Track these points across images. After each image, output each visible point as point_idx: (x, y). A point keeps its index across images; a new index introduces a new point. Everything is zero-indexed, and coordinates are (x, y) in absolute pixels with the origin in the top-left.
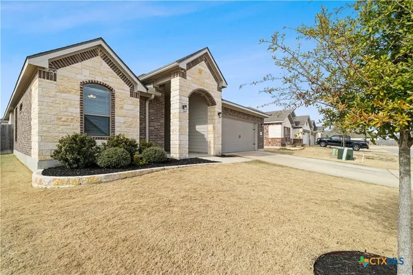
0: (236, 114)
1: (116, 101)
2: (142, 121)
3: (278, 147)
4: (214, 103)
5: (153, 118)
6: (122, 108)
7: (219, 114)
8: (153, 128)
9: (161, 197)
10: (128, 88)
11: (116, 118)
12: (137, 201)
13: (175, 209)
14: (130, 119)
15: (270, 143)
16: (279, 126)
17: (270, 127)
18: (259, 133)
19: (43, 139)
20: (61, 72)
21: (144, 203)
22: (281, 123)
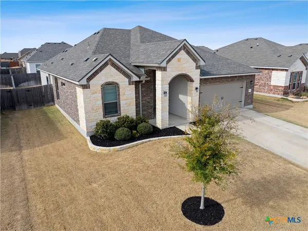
0: (217, 81)
1: (120, 91)
2: (137, 98)
3: (280, 96)
4: (192, 81)
5: (145, 94)
6: (124, 94)
7: (196, 88)
8: (145, 102)
9: (145, 164)
10: (127, 80)
11: (121, 102)
12: (135, 165)
13: (150, 172)
14: (129, 101)
15: (271, 90)
16: (284, 73)
17: (274, 72)
18: (247, 90)
19: (87, 121)
20: (92, 82)
21: (137, 167)
22: (287, 70)
